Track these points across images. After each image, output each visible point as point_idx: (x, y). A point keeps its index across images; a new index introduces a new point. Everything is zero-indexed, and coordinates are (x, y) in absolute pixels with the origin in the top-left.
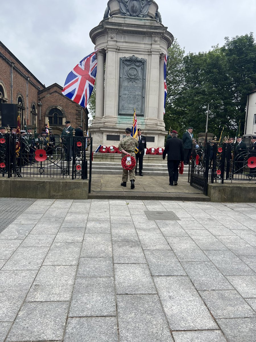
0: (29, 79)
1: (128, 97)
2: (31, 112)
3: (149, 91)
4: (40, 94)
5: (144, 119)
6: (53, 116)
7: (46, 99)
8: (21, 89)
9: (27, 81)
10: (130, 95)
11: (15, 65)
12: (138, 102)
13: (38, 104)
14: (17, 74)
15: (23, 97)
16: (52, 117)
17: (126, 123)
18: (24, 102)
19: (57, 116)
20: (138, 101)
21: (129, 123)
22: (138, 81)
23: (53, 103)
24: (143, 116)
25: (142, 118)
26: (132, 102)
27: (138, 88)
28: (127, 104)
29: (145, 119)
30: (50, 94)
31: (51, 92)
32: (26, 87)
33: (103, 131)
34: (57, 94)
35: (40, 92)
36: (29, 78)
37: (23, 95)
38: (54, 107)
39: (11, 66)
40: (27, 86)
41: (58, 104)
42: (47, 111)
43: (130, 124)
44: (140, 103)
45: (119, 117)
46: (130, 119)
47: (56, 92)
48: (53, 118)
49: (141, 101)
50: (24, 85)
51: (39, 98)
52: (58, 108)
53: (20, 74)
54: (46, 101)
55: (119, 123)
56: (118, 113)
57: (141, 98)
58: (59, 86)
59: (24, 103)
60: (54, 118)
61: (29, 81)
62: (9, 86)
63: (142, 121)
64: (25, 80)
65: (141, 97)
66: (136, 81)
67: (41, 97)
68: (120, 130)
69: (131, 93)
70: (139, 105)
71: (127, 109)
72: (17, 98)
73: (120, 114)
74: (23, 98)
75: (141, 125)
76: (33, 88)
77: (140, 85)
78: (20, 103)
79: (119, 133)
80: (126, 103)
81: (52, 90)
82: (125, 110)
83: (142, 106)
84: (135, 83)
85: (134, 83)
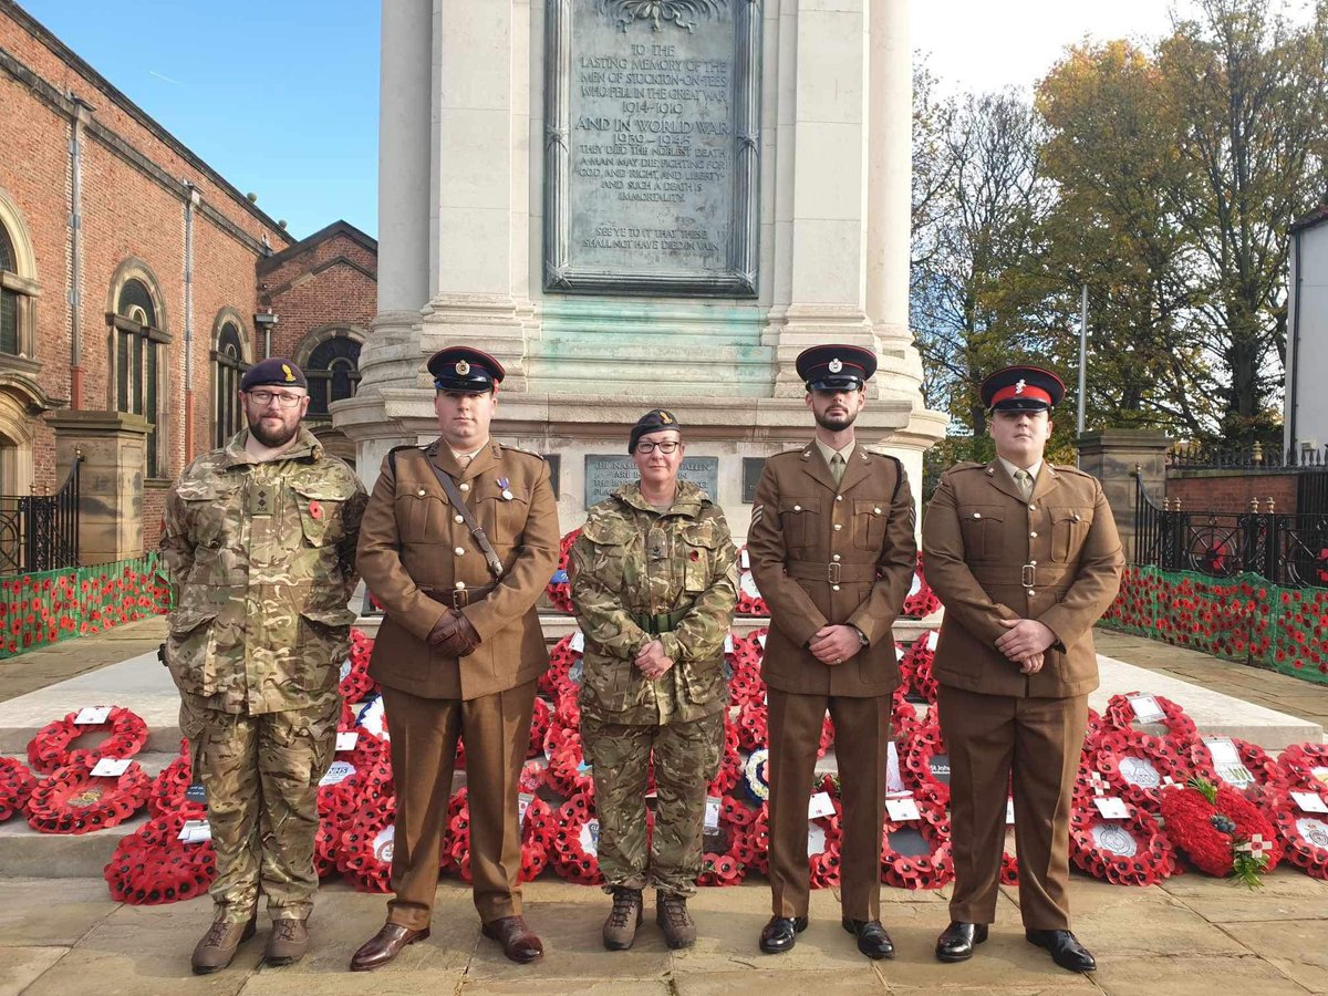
0: (195, 197)
1: (617, 149)
2: (213, 355)
3: (794, 92)
4: (269, 271)
5: (758, 322)
6: (332, 375)
7: (295, 298)
8: (145, 242)
9: (188, 207)
10: (634, 129)
11: (95, 114)
12: (704, 184)
13: (259, 319)
14: (119, 164)
15: (154, 282)
16: (325, 380)
17: (608, 354)
18: (162, 304)
19: (346, 374)
20: (708, 177)
21: (639, 354)
22: (704, 18)
23: (329, 313)
24: (744, 292)
25: (744, 310)
26: (653, 182)
27: (702, 70)
28: (617, 204)
29: (767, 322)
30: (316, 271)
31: (318, 264)
32: (177, 233)
33: (409, 425)
34: (346, 273)
35: (267, 264)
36: (200, 192)
37: (160, 274)
38: (334, 333)
39: (73, 120)
40: (186, 229)
41: (350, 318)
42: (302, 352)
43: (642, 362)
44: (719, 191)
45: (557, 304)
46: (647, 319)
47: (342, 261)
48: (329, 383)
49: (727, 172)
50: (168, 226)
51: (263, 293)
52: (352, 335)
53: (140, 168)
54: (295, 305)
55: (548, 352)
56: (545, 279)
57: (728, 154)
58: (355, 235)
59: (164, 311)
60: (333, 380)
61: (199, 209)
62: (60, 221)
63: (744, 340)
64: (174, 201)
65: (730, 140)
66: (686, 15)
67: (270, 287)
68: (557, 415)
69: (642, 116)
70: (713, 208)
71: (618, 245)
72: (113, 283)
73: (555, 286)
74: (157, 288)
75: (737, 365)
76: (228, 242)
77: (721, 50)
78: (136, 308)
79: (556, 435)
80: (605, 197)
81: (324, 254)
82: (600, 254)
83: (738, 217)
84: (675, 33)
85: (670, 36)
